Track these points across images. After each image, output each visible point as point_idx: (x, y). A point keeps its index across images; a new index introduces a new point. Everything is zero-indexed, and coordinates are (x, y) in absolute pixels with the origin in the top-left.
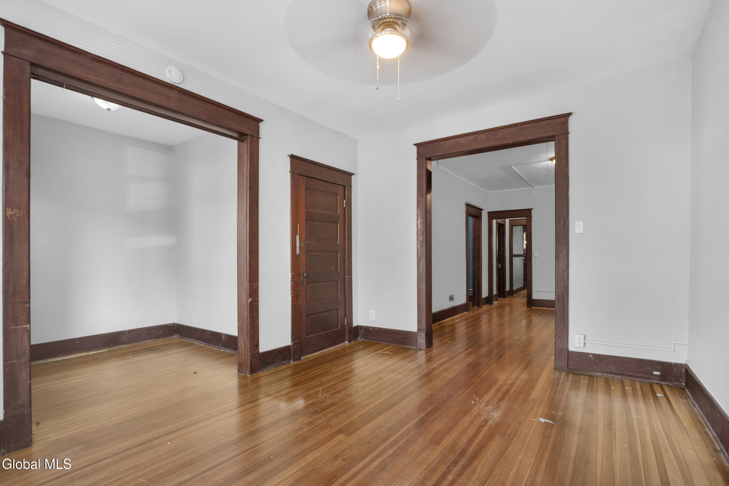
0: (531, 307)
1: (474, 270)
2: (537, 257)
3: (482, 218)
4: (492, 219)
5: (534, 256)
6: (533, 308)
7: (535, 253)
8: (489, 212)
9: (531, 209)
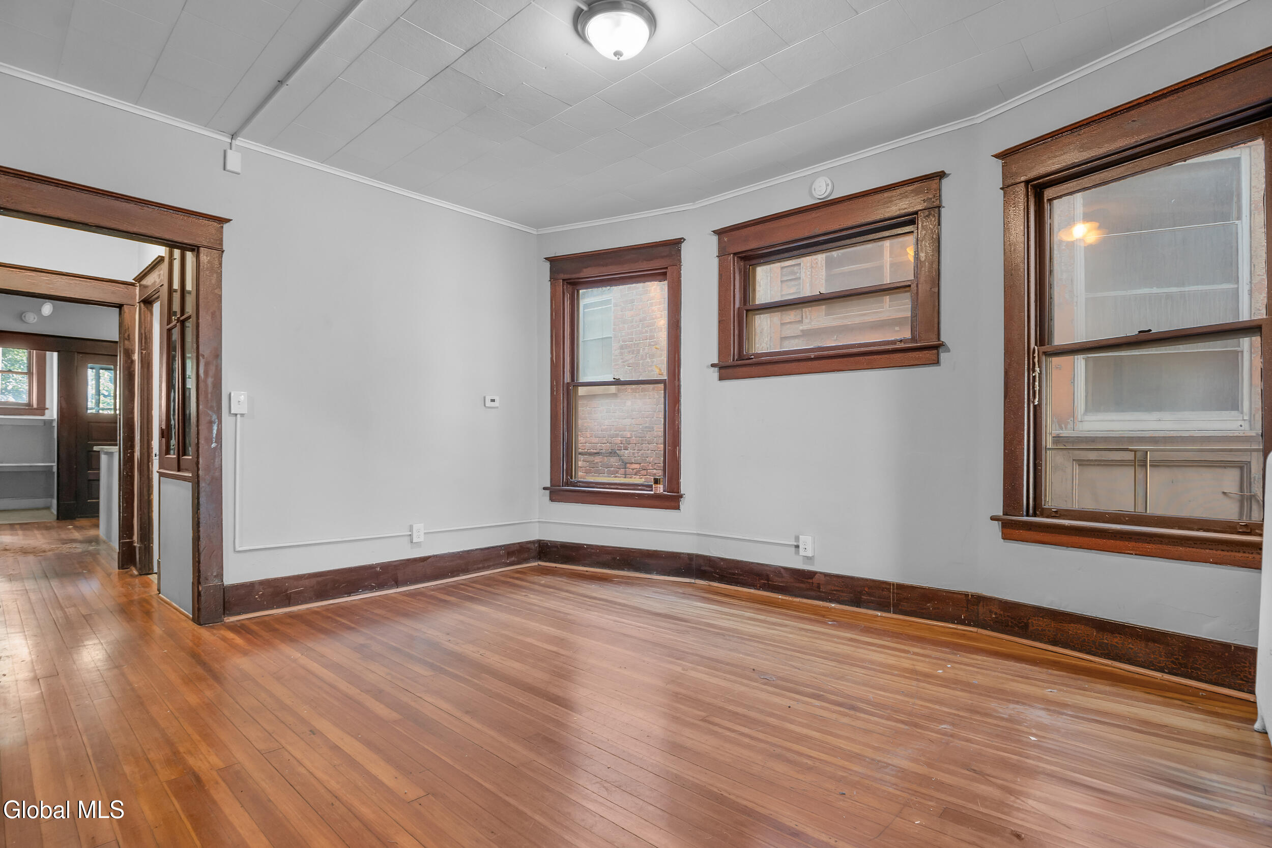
0: (222, 621)
6: (227, 619)
9: (224, 220)
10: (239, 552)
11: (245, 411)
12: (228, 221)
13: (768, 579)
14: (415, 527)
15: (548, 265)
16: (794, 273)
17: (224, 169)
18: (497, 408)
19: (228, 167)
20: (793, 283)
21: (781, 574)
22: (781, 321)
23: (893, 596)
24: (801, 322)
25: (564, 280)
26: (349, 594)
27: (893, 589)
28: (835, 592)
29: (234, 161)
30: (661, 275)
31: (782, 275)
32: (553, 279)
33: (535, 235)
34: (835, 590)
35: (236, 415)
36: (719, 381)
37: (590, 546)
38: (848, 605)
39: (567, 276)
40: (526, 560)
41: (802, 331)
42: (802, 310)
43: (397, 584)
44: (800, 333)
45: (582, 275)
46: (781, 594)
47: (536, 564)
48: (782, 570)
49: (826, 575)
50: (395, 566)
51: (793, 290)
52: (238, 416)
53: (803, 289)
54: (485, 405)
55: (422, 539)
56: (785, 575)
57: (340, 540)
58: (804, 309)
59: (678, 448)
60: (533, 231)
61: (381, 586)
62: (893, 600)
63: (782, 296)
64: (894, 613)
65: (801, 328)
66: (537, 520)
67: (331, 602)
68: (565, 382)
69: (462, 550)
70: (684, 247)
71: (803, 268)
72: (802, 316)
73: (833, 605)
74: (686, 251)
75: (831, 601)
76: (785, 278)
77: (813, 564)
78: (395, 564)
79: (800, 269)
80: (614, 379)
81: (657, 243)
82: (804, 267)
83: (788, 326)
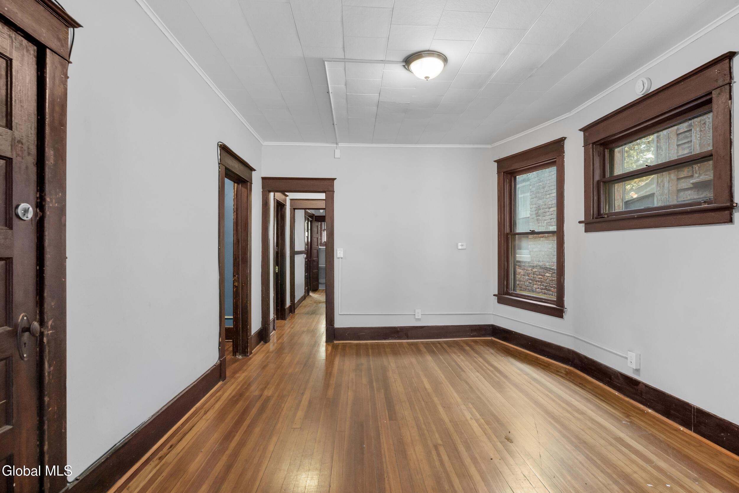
0: (333, 342)
1: (236, 284)
2: (342, 258)
3: (253, 185)
4: (270, 192)
5: (338, 257)
6: (335, 342)
7: (338, 252)
8: (263, 179)
9: (334, 179)
10: (340, 315)
11: (342, 257)
12: (335, 179)
13: (610, 378)
14: (417, 311)
15: (496, 164)
16: (686, 137)
17: (335, 158)
18: (465, 249)
19: (335, 157)
20: (687, 145)
21: (618, 377)
22: (677, 177)
23: (694, 418)
24: (692, 176)
25: (504, 172)
26: (385, 339)
27: (694, 412)
28: (652, 401)
29: (338, 154)
30: (552, 164)
31: (678, 140)
32: (499, 172)
33: (490, 148)
34: (653, 400)
35: (339, 258)
36: (585, 233)
37: (516, 333)
38: (661, 414)
39: (505, 170)
40: (484, 335)
41: (692, 184)
42: (693, 167)
43: (408, 338)
44: (691, 186)
45: (512, 168)
46: (618, 391)
47: (490, 338)
48: (619, 375)
49: (646, 386)
50: (407, 329)
51: (686, 152)
52: (340, 258)
53: (693, 150)
54: (457, 248)
55: (420, 317)
56: (621, 378)
57: (381, 313)
58: (694, 166)
59: (562, 277)
60: (489, 146)
61: (400, 338)
62: (694, 421)
63: (678, 156)
64: (694, 432)
65: (691, 181)
66: (491, 313)
67: (376, 341)
68: (505, 232)
69: (444, 325)
70: (566, 142)
71: (693, 132)
72: (693, 171)
73: (650, 411)
74: (568, 146)
75: (649, 407)
76: (680, 143)
77: (639, 375)
78: (406, 328)
79: (691, 133)
80: (530, 230)
81: (550, 143)
82: (695, 132)
83: (683, 180)
